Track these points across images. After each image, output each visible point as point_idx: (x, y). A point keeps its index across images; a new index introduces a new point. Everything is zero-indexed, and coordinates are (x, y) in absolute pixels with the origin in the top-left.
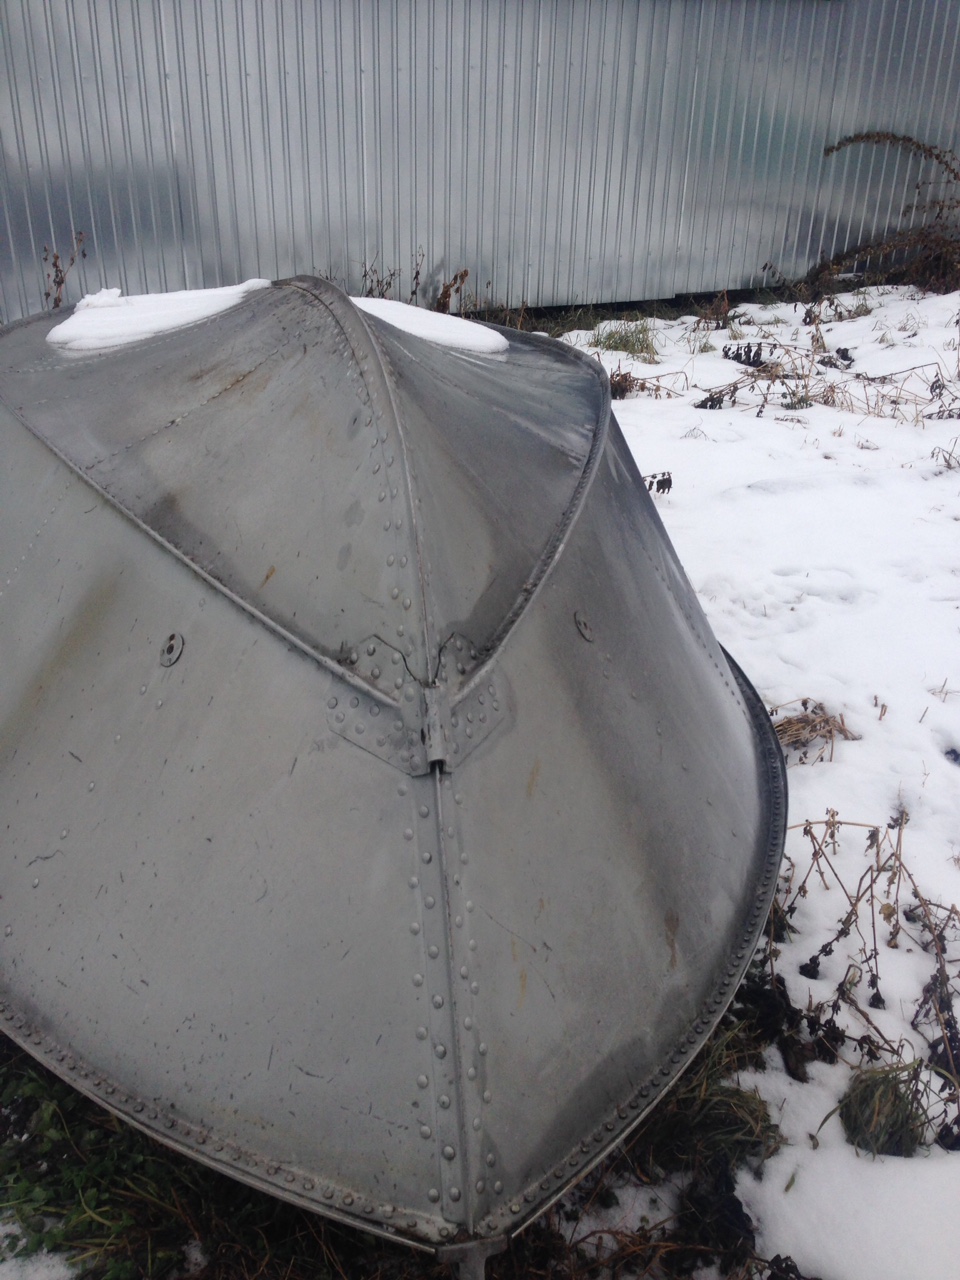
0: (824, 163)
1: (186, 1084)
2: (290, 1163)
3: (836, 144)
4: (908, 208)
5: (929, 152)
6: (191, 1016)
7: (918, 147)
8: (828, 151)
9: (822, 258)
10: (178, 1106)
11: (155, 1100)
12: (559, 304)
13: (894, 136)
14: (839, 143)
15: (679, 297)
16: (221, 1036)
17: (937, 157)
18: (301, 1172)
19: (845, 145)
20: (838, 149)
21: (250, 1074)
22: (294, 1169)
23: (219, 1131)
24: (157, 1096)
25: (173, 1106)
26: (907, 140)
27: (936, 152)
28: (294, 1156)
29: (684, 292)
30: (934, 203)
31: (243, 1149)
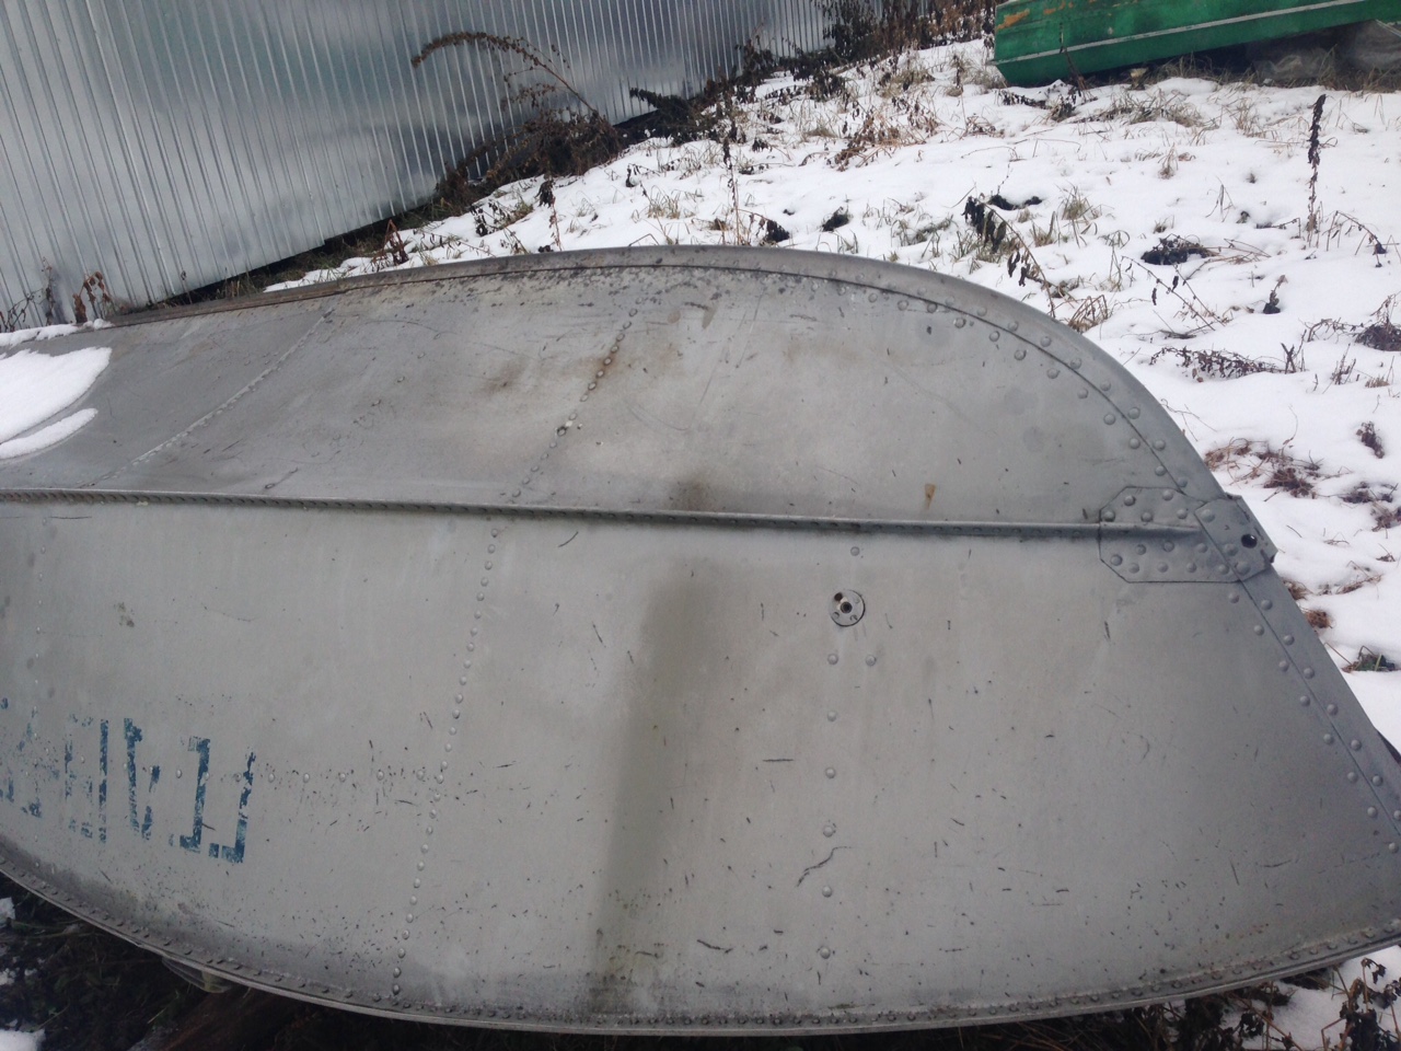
0: (417, 75)
1: (1166, 945)
2: (1298, 944)
3: (420, 54)
4: (504, 102)
5: (504, 44)
6: (1136, 887)
7: (494, 40)
8: (416, 61)
9: (448, 170)
10: (1167, 968)
11: (1141, 978)
12: (208, 283)
13: (469, 35)
14: (422, 52)
15: (329, 242)
16: (1177, 886)
17: (514, 47)
18: (1313, 944)
19: (428, 53)
20: (424, 58)
21: (1224, 898)
22: (1305, 946)
23: (1220, 961)
24: (1142, 972)
25: (1163, 971)
26: (481, 35)
27: (510, 42)
28: (1299, 936)
29: (332, 236)
30: (523, 91)
31: (1252, 961)
